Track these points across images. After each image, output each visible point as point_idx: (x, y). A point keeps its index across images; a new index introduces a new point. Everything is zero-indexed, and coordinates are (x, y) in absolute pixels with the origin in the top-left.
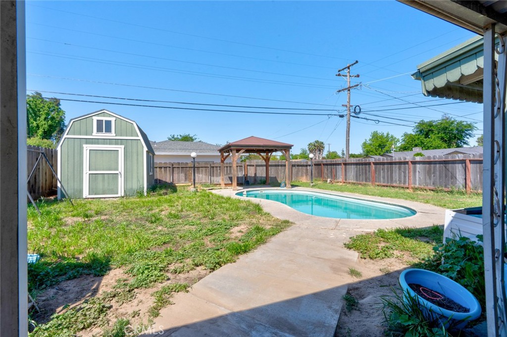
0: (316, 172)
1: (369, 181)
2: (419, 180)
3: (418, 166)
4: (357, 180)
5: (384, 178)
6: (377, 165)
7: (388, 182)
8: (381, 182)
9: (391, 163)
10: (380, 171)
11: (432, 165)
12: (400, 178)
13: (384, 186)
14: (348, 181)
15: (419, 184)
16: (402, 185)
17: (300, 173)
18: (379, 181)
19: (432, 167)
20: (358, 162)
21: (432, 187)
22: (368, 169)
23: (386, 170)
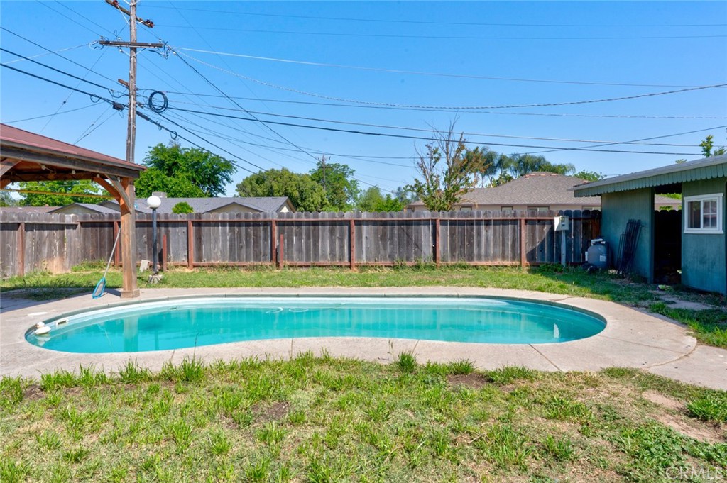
0: (89, 245)
1: (265, 260)
2: (367, 252)
3: (364, 228)
4: (232, 257)
5: (300, 251)
6: (284, 225)
7: (308, 259)
8: (292, 260)
9: (315, 223)
10: (292, 238)
11: (388, 227)
12: (332, 249)
13: (301, 266)
14: (205, 262)
15: (368, 259)
16: (337, 262)
17: (45, 250)
18: (290, 258)
19: (388, 229)
20: (236, 219)
21: (388, 262)
22: (262, 233)
23: (304, 237)
